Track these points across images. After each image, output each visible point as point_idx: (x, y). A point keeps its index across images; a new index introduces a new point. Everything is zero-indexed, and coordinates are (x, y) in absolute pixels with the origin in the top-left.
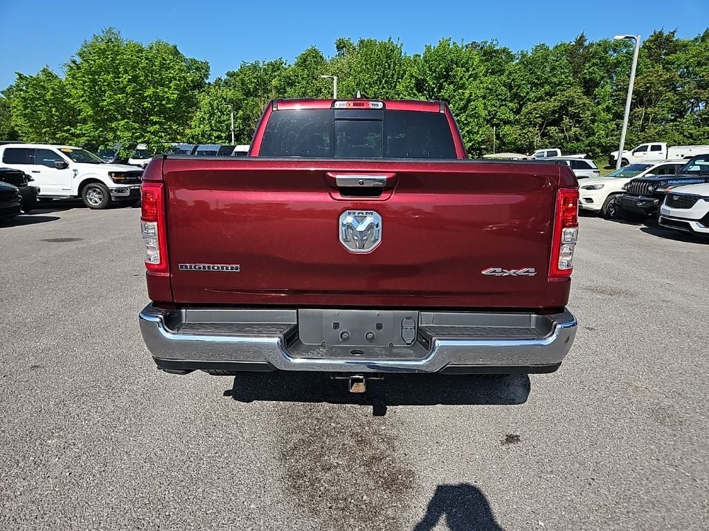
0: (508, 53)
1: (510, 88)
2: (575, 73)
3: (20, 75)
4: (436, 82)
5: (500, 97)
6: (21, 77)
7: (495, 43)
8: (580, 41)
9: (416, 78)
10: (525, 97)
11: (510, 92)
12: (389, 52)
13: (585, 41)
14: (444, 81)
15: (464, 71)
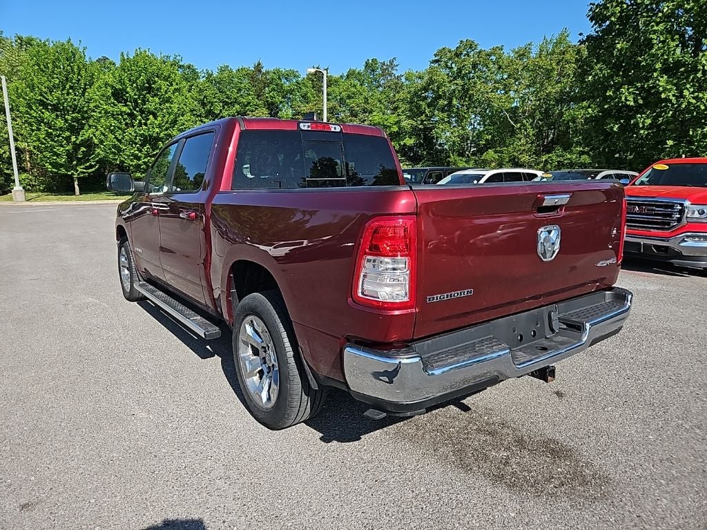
0: (194, 70)
1: (204, 105)
2: (259, 96)
4: (137, 93)
5: (195, 112)
7: (178, 58)
8: (258, 68)
9: (113, 87)
10: (219, 114)
11: (203, 108)
12: (71, 55)
13: (262, 68)
14: (147, 93)
15: (168, 85)
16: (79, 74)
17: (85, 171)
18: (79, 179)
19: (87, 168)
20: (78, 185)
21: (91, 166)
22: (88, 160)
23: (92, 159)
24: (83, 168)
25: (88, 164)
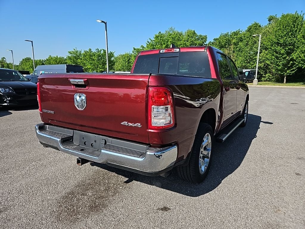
3: (134, 48)
6: (134, 49)
16: (297, 27)
17: (290, 72)
18: (287, 76)
19: (291, 71)
20: (286, 79)
21: (293, 70)
22: (293, 68)
23: (295, 67)
24: (290, 71)
25: (292, 69)
